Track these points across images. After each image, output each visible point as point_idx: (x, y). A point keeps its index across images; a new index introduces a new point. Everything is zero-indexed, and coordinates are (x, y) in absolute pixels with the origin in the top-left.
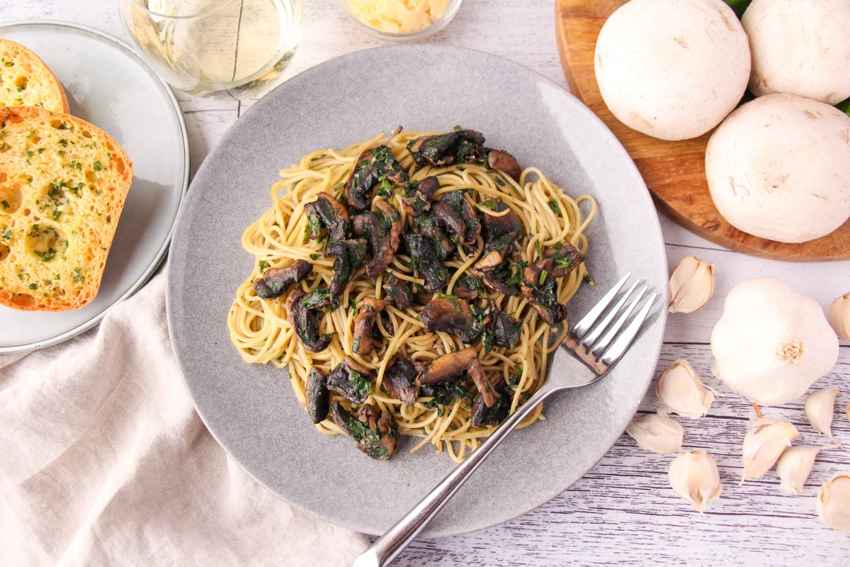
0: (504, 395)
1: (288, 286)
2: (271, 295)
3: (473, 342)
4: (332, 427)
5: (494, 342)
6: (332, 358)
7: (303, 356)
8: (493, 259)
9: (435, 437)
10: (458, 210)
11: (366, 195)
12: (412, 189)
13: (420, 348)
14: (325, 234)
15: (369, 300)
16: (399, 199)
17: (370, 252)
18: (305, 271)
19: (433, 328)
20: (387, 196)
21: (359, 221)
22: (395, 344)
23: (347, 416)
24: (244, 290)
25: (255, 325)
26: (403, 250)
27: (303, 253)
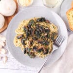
0: (47, 51)
1: (21, 37)
2: (19, 38)
3: (44, 44)
4: (26, 54)
5: (46, 45)
6: (26, 46)
7: (23, 46)
8: (46, 34)
9: (39, 56)
10: (42, 28)
11: (30, 26)
12: (36, 25)
13: (37, 45)
14: (25, 31)
15: (31, 39)
16: (34, 26)
17: (31, 33)
18: (23, 36)
19: (39, 43)
20: (33, 26)
21: (29, 29)
22: (34, 45)
23: (28, 53)
24: (15, 38)
25: (17, 42)
26: (35, 33)
27: (22, 33)
